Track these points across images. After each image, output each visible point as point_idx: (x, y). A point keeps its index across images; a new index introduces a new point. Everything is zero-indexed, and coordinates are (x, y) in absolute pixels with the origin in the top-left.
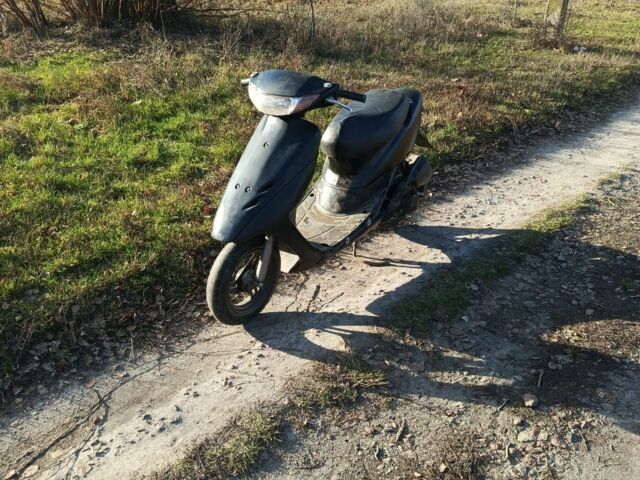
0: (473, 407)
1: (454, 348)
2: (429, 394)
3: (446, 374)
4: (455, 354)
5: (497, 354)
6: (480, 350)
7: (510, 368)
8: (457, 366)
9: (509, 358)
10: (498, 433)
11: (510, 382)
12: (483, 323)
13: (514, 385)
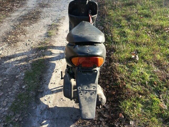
0: (14, 54)
1: (24, 65)
2: (25, 53)
3: (23, 58)
4: (23, 63)
5: (10, 68)
6: (16, 68)
7: (6, 66)
8: (21, 61)
9: (6, 69)
10: (7, 51)
11: (5, 62)
12: (17, 77)
13: (4, 62)
